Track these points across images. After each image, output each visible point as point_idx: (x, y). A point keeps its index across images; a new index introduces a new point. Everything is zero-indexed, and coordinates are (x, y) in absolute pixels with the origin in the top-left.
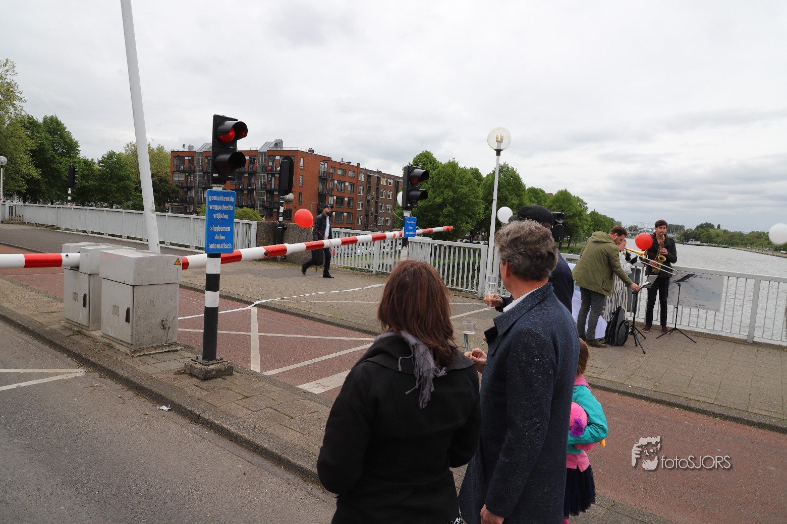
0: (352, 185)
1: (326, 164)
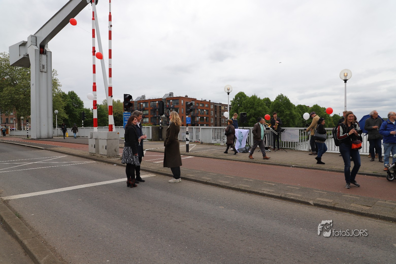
0: (207, 110)
1: (194, 102)
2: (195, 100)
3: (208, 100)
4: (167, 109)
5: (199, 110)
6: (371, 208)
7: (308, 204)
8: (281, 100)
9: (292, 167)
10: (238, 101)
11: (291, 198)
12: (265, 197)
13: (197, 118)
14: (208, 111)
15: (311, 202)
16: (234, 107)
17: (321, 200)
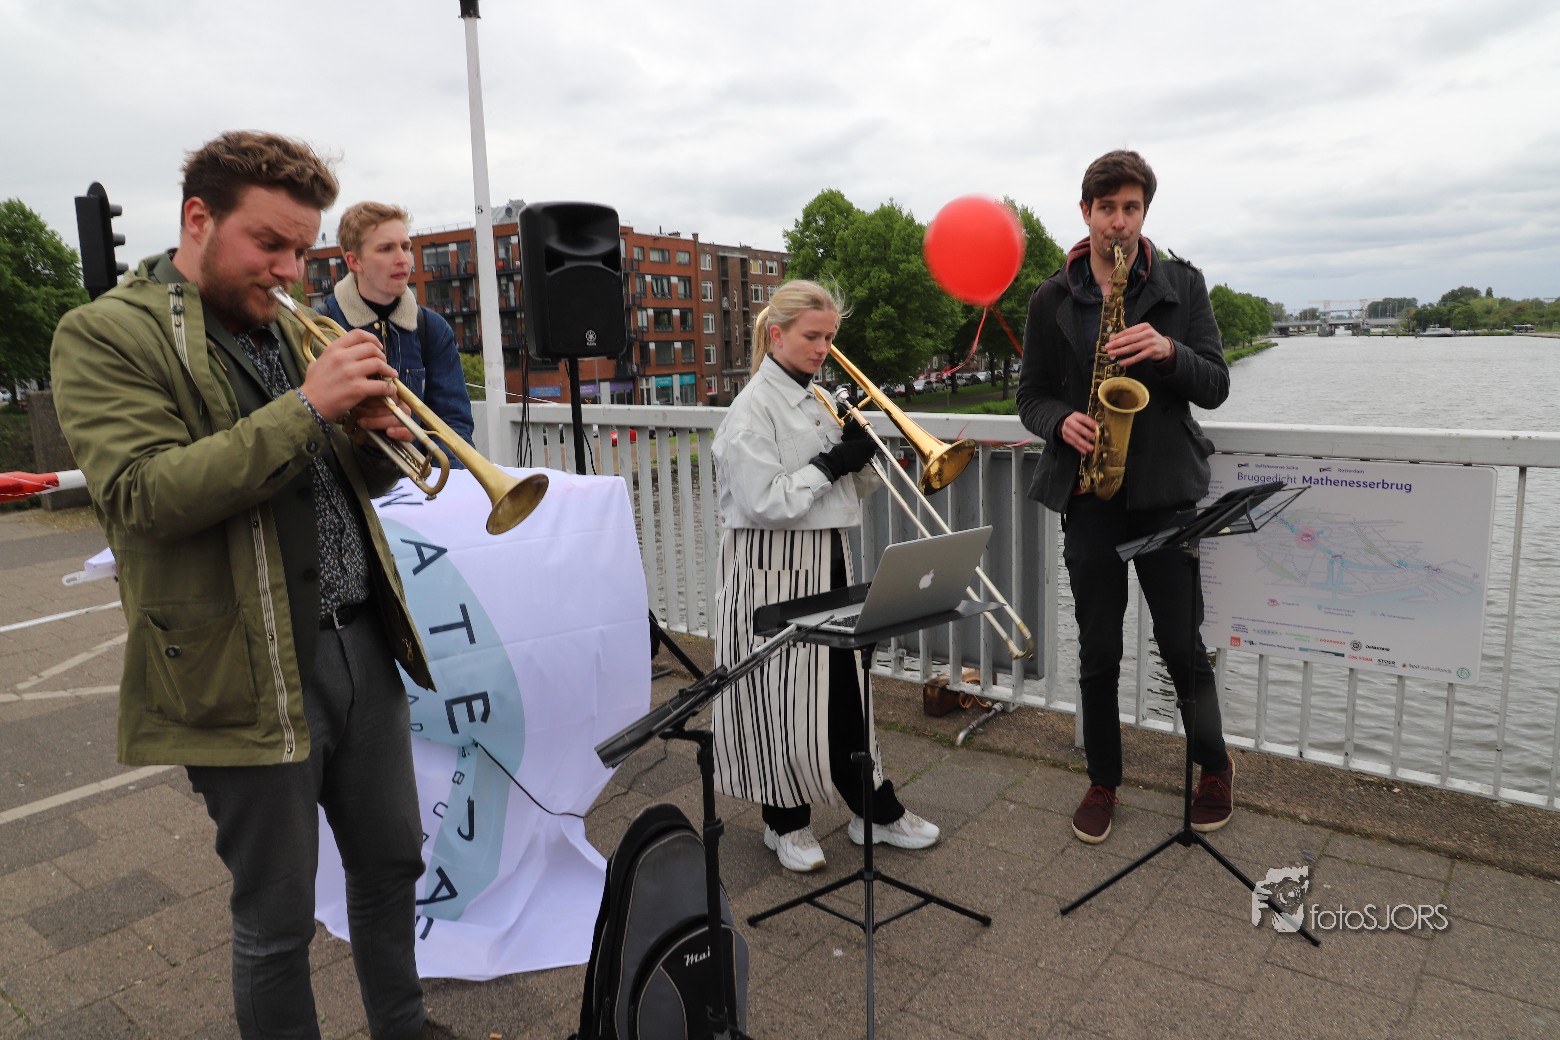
0: (686, 280)
5: (648, 278)
13: (639, 313)
14: (689, 281)
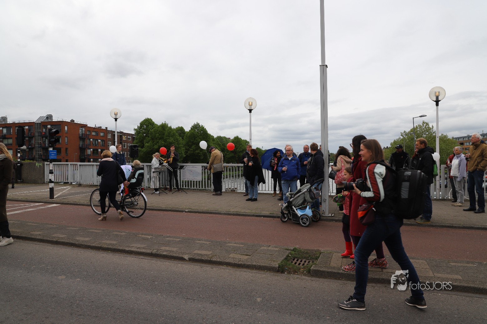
0: (102, 141)
1: (84, 129)
2: (85, 126)
3: (104, 128)
4: (43, 137)
5: (91, 140)
6: (250, 257)
7: (182, 259)
8: (197, 130)
9: (186, 212)
10: (144, 129)
11: (164, 253)
12: (132, 256)
13: (88, 150)
14: (104, 141)
15: (186, 257)
16: (139, 137)
17: (198, 253)
